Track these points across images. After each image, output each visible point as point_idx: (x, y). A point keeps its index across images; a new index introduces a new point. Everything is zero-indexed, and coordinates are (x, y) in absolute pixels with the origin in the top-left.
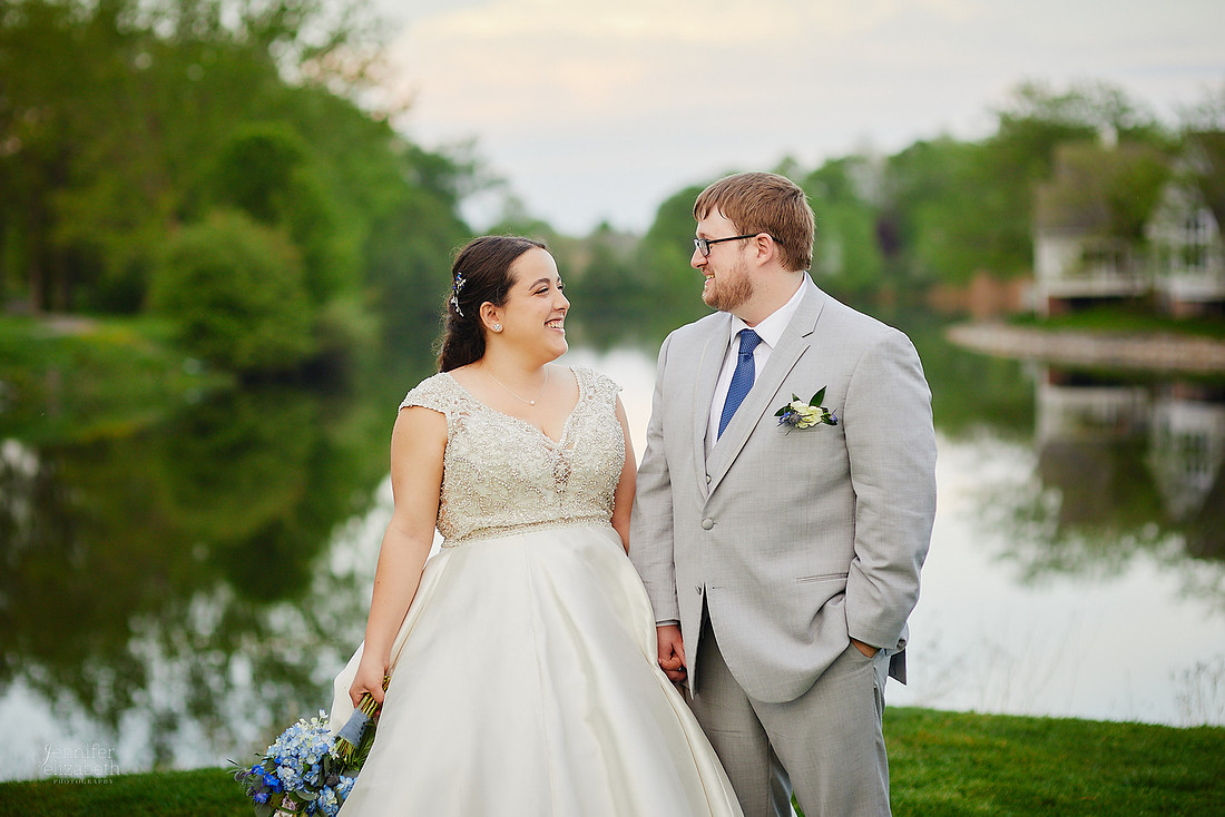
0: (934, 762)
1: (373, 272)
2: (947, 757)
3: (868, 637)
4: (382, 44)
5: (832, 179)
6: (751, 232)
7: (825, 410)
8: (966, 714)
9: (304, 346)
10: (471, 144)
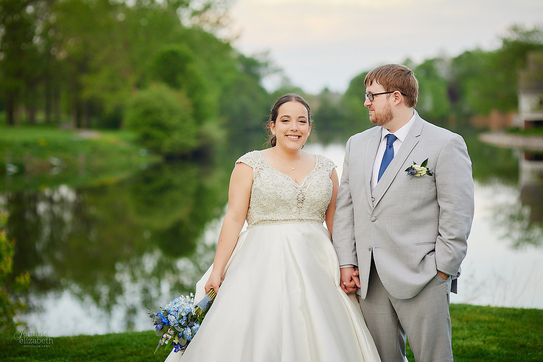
0: (471, 328)
1: (224, 110)
2: (477, 326)
3: (446, 270)
4: (227, 9)
5: (428, 68)
6: (391, 91)
7: (428, 169)
8: (486, 307)
9: (193, 143)
10: (267, 53)
